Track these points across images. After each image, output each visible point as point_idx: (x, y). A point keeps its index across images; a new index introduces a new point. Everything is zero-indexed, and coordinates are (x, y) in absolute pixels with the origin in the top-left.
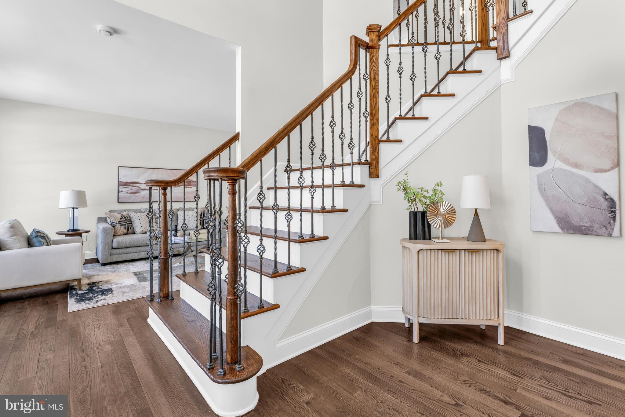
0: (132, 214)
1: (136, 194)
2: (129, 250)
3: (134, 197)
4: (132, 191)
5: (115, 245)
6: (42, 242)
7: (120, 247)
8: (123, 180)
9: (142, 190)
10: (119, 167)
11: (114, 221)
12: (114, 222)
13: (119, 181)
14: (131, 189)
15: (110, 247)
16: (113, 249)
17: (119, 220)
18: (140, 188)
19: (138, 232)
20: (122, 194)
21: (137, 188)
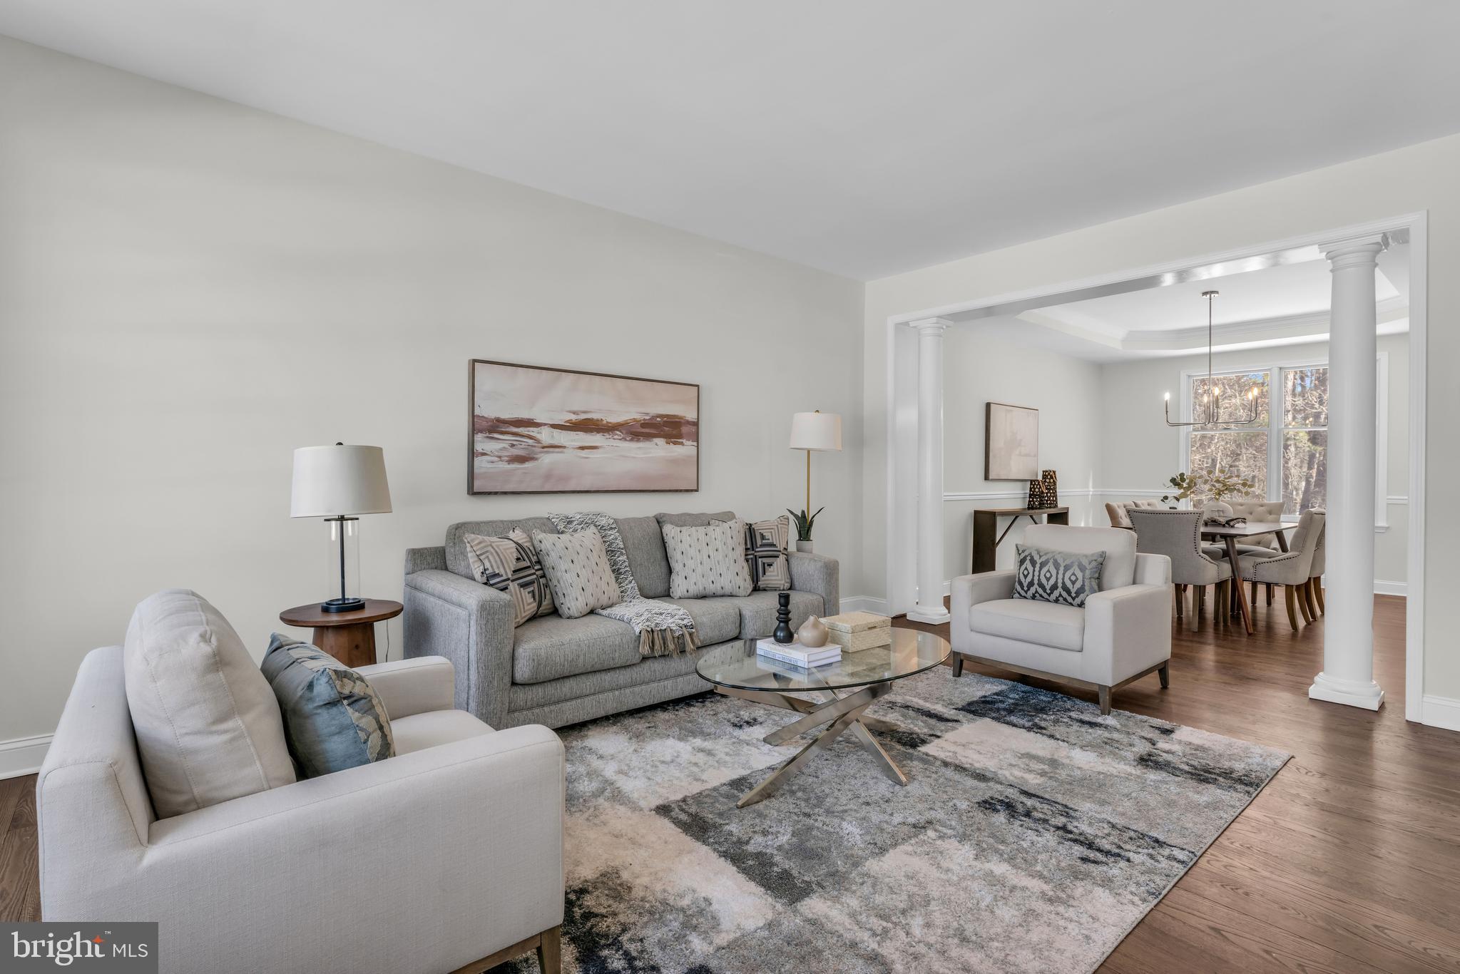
0: (544, 542)
1: (527, 465)
2: (567, 687)
3: (521, 476)
4: (515, 452)
5: (523, 672)
6: (362, 729)
7: (541, 677)
8: (488, 410)
9: (543, 447)
10: (475, 361)
11: (498, 568)
12: (497, 575)
13: (473, 416)
14: (513, 445)
15: (507, 680)
16: (515, 688)
17: (513, 565)
18: (538, 441)
19: (574, 612)
20: (485, 465)
21: (531, 442)
